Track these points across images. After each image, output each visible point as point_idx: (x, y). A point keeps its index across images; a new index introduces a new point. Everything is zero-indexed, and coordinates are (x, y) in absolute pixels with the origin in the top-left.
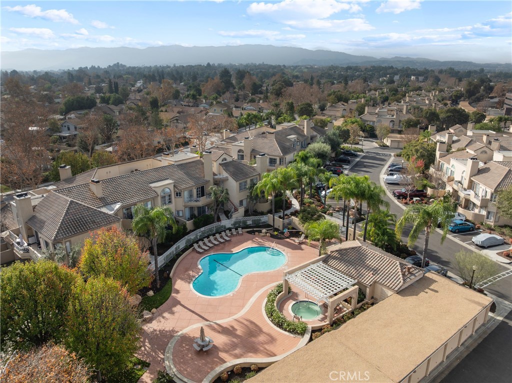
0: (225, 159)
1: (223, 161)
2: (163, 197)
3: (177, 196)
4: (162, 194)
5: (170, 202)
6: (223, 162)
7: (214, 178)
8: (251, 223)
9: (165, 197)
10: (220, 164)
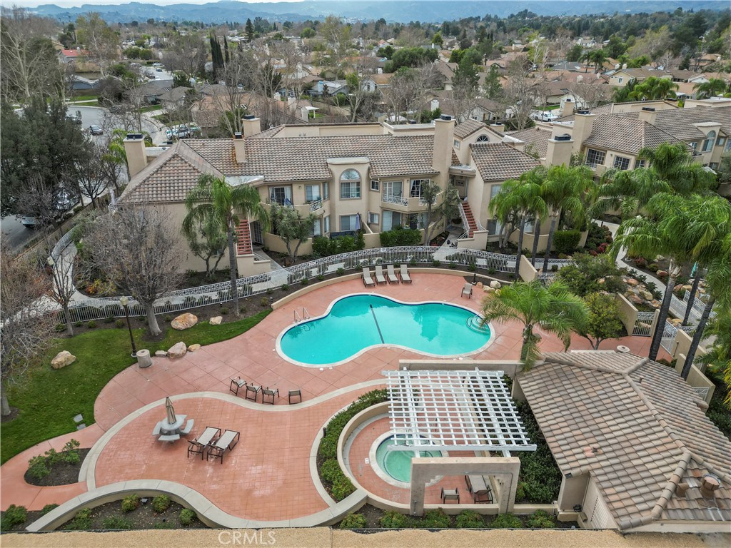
0: (484, 138)
1: (478, 140)
2: (345, 185)
3: (373, 187)
4: (344, 178)
5: (358, 195)
6: (478, 143)
7: (450, 169)
8: (485, 264)
9: (348, 184)
10: (470, 145)
